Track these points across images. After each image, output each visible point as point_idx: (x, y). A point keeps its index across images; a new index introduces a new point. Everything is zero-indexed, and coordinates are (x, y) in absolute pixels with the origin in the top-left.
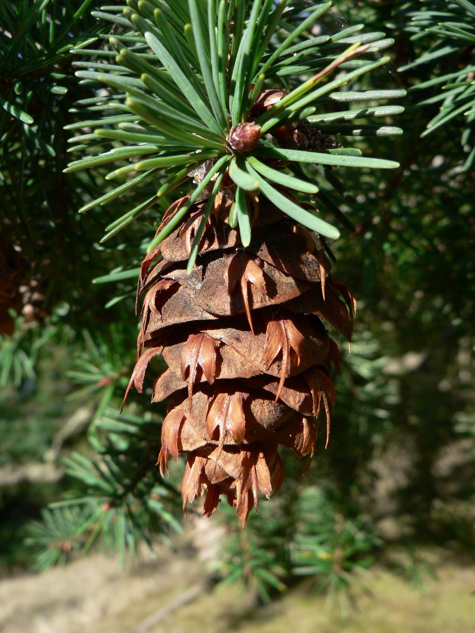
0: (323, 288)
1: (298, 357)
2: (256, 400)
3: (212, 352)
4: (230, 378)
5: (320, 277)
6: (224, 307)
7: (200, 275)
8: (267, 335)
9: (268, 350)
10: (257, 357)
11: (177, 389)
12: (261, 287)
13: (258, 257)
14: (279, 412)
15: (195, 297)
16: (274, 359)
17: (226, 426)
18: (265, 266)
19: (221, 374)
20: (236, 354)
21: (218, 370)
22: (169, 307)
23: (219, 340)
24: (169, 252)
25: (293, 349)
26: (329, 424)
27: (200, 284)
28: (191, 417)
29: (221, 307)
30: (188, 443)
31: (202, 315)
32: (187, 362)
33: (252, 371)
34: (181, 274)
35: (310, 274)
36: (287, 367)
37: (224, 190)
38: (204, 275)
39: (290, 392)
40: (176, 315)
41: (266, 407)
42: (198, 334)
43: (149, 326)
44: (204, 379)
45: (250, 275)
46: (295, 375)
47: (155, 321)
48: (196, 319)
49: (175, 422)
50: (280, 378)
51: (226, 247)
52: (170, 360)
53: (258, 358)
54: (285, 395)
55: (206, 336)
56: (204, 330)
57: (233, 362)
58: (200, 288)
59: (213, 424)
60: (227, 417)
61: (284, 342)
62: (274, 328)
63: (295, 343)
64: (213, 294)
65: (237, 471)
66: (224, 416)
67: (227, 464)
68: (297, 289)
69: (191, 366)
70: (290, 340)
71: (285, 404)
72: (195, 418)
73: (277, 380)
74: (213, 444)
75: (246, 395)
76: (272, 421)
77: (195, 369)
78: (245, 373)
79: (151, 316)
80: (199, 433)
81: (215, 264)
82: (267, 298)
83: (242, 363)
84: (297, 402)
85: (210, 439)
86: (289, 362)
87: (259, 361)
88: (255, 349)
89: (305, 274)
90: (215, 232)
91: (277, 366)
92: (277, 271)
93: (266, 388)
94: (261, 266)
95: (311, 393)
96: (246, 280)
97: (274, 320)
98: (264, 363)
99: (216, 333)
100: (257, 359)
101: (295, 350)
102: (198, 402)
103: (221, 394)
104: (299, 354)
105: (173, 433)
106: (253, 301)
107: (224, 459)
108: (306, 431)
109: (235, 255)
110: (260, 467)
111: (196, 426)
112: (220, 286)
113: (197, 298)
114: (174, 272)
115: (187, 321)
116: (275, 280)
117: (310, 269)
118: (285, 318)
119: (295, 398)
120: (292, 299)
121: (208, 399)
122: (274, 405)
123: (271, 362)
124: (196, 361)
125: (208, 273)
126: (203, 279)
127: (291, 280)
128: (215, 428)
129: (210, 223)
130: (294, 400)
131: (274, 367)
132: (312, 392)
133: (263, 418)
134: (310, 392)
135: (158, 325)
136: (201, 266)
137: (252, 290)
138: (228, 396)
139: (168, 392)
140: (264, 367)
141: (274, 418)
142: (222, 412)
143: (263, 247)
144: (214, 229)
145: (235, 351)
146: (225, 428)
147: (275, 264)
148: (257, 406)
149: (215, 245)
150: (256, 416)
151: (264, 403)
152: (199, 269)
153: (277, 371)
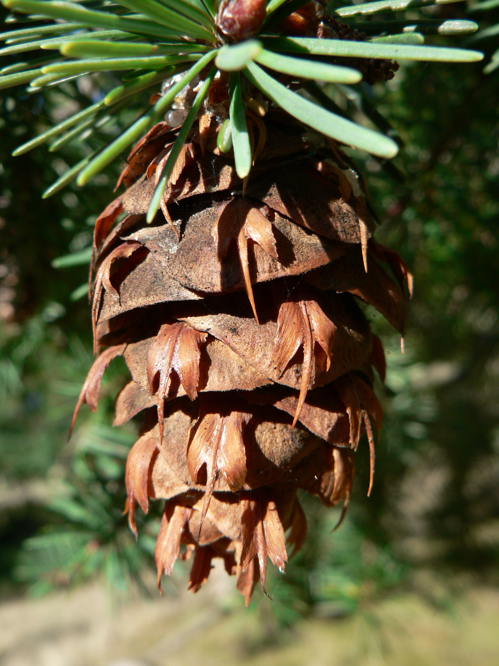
0: (364, 253)
1: (327, 357)
2: (263, 424)
3: (194, 350)
4: (222, 391)
5: (360, 236)
6: (212, 279)
7: (176, 233)
8: (279, 323)
9: (281, 346)
10: (263, 358)
11: (145, 407)
12: (269, 247)
13: (265, 204)
14: (299, 441)
15: (168, 266)
16: (290, 360)
17: (216, 465)
18: (276, 218)
19: (208, 384)
20: (232, 353)
21: (204, 378)
22: (131, 282)
23: (206, 332)
24: (133, 201)
25: (320, 345)
26: (374, 459)
27: (176, 246)
28: (167, 448)
29: (207, 279)
30: (163, 487)
31: (178, 293)
32: (157, 365)
33: (257, 379)
34: (150, 233)
35: (345, 231)
36: (310, 373)
37: (214, 108)
38: (183, 233)
39: (314, 412)
40: (140, 294)
41: (278, 434)
42: (175, 323)
43: (103, 312)
44: (181, 392)
45: (252, 229)
46: (323, 385)
47: (111, 305)
48: (170, 299)
49: (143, 456)
50: (299, 391)
51: (216, 189)
52: (133, 364)
53: (265, 360)
54: (308, 416)
55: (186, 327)
56: (182, 318)
57: (226, 365)
58: (175, 251)
59: (198, 460)
60: (218, 450)
61: (306, 334)
62: (290, 313)
63: (322, 336)
64: (196, 260)
65: (235, 528)
66: (214, 449)
67: (221, 519)
68: (325, 254)
69: (161, 371)
70: (315, 332)
71: (307, 430)
72: (172, 451)
73: (295, 393)
74: (199, 490)
75: (247, 417)
76: (289, 455)
77: (167, 376)
78: (246, 383)
79: (105, 298)
80: (178, 474)
81: (200, 217)
82: (279, 265)
83: (241, 367)
84: (326, 427)
85: (194, 482)
86: (314, 365)
87: (266, 364)
88: (260, 346)
89: (337, 231)
90: (200, 170)
91: (294, 371)
92: (294, 227)
93: (278, 405)
94: (271, 217)
95: (347, 413)
96: (246, 237)
97: (289, 301)
98: (275, 367)
99: (201, 322)
100: (263, 361)
101: (323, 347)
102: (176, 427)
103: (210, 415)
104: (329, 354)
105: (140, 472)
106: (257, 270)
107: (216, 511)
108: (338, 469)
109: (230, 201)
110: (270, 524)
111: (172, 463)
112: (207, 248)
113: (171, 268)
114: (140, 231)
115: (156, 302)
116: (292, 240)
117: (344, 224)
118: (308, 298)
119: (322, 420)
120: (318, 267)
121: (191, 422)
122: (291, 431)
123: (285, 365)
124: (170, 364)
125: (188, 230)
126: (181, 239)
127: (315, 240)
128: (200, 466)
129: (192, 156)
130: (321, 423)
131: (291, 373)
132: (348, 411)
133: (274, 451)
134: (346, 411)
135: (115, 311)
136: (179, 220)
137: (255, 253)
138: (221, 417)
139: (133, 412)
140: (274, 373)
141: (291, 451)
142: (210, 443)
143: (273, 190)
144: (199, 166)
145: (230, 349)
146: (215, 467)
147: (291, 216)
148: (265, 433)
149: (200, 188)
150: (263, 448)
151: (275, 428)
152: (176, 224)
153: (295, 380)
